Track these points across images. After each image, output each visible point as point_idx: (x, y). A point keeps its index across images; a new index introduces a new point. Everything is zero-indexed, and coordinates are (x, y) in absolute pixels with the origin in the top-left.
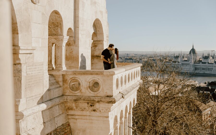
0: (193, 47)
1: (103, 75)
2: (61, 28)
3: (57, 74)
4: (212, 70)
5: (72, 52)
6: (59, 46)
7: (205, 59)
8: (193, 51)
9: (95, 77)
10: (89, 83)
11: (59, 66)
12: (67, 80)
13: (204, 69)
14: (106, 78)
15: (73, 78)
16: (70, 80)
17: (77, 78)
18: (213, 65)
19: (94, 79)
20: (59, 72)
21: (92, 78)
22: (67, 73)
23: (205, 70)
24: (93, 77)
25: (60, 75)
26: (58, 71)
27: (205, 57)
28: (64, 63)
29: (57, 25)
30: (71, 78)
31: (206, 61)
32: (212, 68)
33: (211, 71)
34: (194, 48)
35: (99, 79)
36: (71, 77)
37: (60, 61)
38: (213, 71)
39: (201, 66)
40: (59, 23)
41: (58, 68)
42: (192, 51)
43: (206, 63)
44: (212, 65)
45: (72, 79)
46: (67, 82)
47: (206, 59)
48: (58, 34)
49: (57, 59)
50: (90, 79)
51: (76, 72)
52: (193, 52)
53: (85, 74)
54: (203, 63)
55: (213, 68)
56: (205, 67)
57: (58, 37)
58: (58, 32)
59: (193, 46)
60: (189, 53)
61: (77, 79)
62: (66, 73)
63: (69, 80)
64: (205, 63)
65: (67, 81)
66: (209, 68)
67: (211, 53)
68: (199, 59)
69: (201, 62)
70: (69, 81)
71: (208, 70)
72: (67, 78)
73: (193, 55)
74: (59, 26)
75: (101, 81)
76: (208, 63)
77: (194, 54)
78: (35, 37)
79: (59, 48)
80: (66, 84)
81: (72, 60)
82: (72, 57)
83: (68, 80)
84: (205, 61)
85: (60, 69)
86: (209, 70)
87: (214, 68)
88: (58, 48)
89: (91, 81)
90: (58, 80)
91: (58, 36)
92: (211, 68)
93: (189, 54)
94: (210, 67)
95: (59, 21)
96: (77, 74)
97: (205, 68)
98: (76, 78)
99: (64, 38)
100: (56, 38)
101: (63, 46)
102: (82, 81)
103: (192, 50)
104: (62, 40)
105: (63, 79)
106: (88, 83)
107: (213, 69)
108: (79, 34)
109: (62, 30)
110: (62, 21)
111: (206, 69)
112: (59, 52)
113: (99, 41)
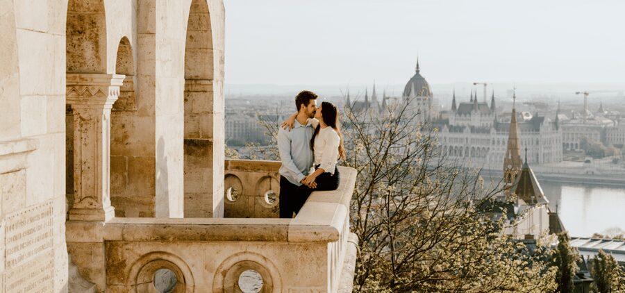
0: (418, 71)
1: (288, 241)
2: (96, 43)
3: (81, 240)
4: (485, 157)
5: (126, 137)
6: (85, 116)
7: (460, 114)
8: (417, 85)
9: (248, 250)
10: (224, 274)
11: (85, 204)
12: (123, 264)
13: (455, 152)
14: (299, 256)
15: (153, 257)
16: (139, 265)
17: (169, 254)
18: (488, 137)
19: (243, 257)
20: (91, 231)
21: (236, 255)
22: (126, 236)
23: (461, 155)
24: (239, 251)
25: (95, 244)
26: (85, 229)
27: (462, 105)
28: (107, 191)
29: (80, 29)
30: (143, 256)
31: (465, 123)
32: (484, 148)
33: (481, 160)
34: (420, 73)
35: (265, 258)
36: (145, 249)
37: (89, 182)
38: (488, 157)
39: (448, 142)
40: (87, 20)
41: (84, 212)
42: (413, 84)
43: (465, 131)
44: (484, 136)
45: (146, 259)
46: (123, 275)
47: (465, 116)
48: (85, 68)
49: (77, 172)
50: (229, 258)
51: (168, 229)
52: (416, 90)
53: (205, 240)
54: (453, 129)
55: (489, 148)
56: (459, 145)
57: (82, 79)
58: (81, 56)
59: (418, 65)
60: (403, 90)
61: (171, 259)
62: (122, 235)
63: (134, 264)
64: (460, 129)
65: (126, 270)
66: (476, 146)
67: (482, 91)
68: (441, 116)
69: (446, 126)
70: (135, 270)
71: (470, 155)
72: (127, 255)
73: (418, 99)
74: (88, 32)
75: (274, 266)
76: (469, 130)
77: (422, 98)
78: (28, 95)
79: (84, 127)
80: (122, 281)
81: (126, 174)
82: (127, 158)
83: (129, 263)
84: (460, 123)
85: (91, 218)
86: (473, 156)
87: (491, 148)
88: (82, 125)
89: (232, 266)
90: (85, 266)
91: (83, 76)
92: (481, 146)
93: (404, 95)
94: (479, 146)
95: (88, 9)
96: (171, 239)
97: (461, 147)
98: (165, 257)
99: (112, 84)
100: (73, 86)
101: (105, 119)
102: (193, 266)
103: (412, 79)
104: (102, 93)
105: (106, 259)
106: (220, 278)
107: (490, 151)
108: (157, 62)
109: (101, 49)
110: (103, 10)
111: (463, 152)
112: (85, 144)
113: (196, 80)
